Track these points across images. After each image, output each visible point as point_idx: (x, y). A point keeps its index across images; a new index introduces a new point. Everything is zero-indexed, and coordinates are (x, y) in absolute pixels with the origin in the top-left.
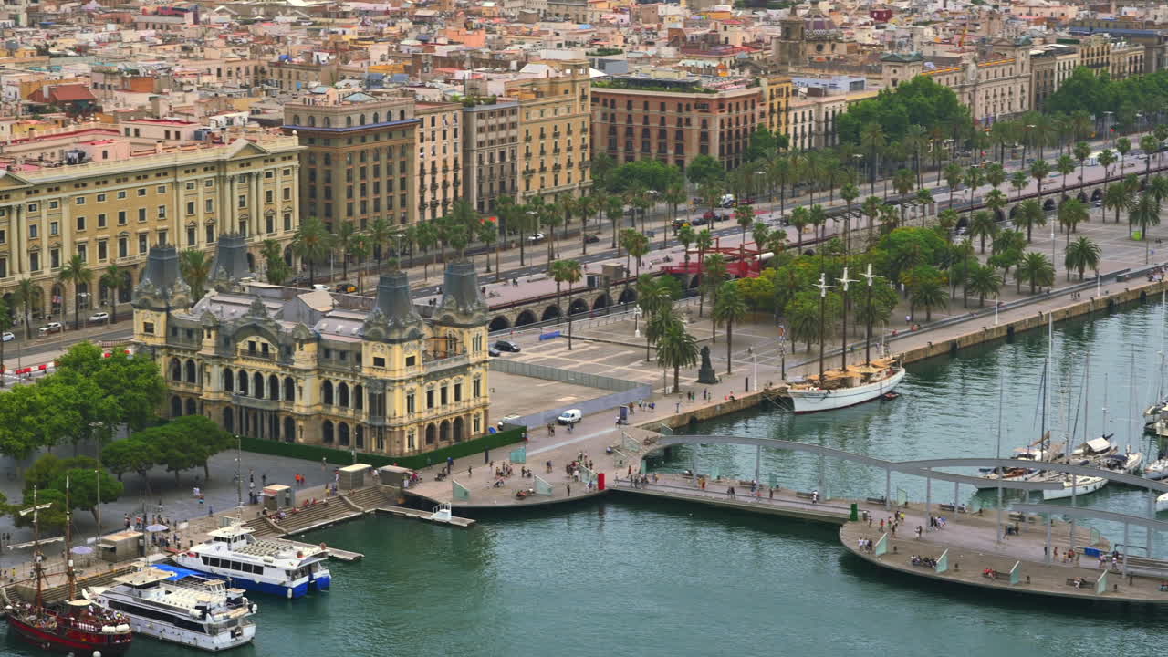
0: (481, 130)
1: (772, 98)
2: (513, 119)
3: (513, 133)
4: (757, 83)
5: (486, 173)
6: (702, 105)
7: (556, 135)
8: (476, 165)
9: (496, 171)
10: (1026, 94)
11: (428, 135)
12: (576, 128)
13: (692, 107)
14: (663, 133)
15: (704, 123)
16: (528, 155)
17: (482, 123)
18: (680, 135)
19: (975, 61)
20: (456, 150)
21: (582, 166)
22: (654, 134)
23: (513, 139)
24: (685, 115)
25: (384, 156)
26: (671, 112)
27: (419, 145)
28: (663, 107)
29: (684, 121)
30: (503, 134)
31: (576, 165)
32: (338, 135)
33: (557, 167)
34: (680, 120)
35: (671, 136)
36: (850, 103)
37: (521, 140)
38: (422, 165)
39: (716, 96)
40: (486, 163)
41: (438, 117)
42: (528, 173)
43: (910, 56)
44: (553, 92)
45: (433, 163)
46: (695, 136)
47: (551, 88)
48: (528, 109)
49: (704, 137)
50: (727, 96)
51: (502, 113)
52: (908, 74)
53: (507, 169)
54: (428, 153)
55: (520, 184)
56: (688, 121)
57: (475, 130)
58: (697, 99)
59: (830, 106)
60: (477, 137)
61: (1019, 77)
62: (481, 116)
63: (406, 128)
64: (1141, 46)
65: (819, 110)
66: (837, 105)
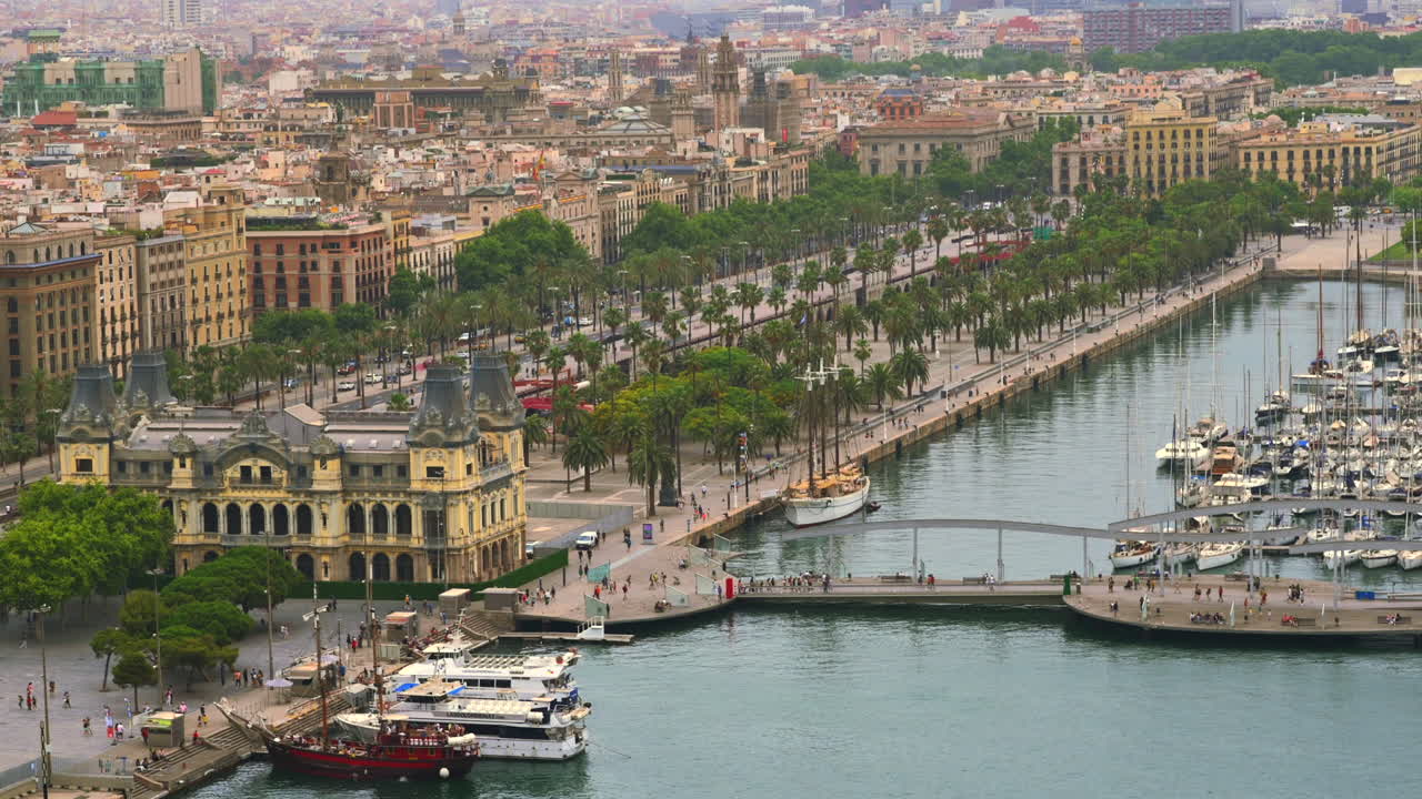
0: (153, 269)
1: (396, 236)
2: (180, 255)
3: (181, 273)
4: (378, 218)
5: (158, 322)
6: (332, 245)
7: (218, 276)
8: (150, 312)
9: (168, 321)
10: (596, 238)
11: (106, 275)
12: (235, 270)
13: (319, 247)
14: (281, 282)
15: (337, 266)
16: (195, 301)
17: (153, 260)
18: (304, 283)
19: (556, 197)
20: (131, 295)
21: (242, 315)
22: (270, 284)
23: (181, 281)
24: (310, 257)
25: (69, 300)
26: (291, 255)
27: (100, 287)
28: (280, 251)
29: (309, 266)
30: (172, 275)
31: (236, 315)
32: (26, 273)
33: (220, 317)
34: (303, 265)
35: (292, 283)
36: (457, 244)
37: (188, 283)
38: (103, 311)
39: (348, 233)
40: (159, 310)
41: (115, 251)
42: (196, 323)
43: (503, 189)
44: (209, 224)
45: (113, 309)
46: (325, 283)
47: (205, 218)
48: (193, 244)
49: (337, 283)
50: (361, 232)
51: (170, 250)
52: (501, 212)
53: (177, 318)
54: (107, 297)
55: (189, 336)
56: (315, 266)
57: (147, 270)
58: (325, 237)
59: (441, 246)
60: (151, 278)
61: (591, 217)
62: (152, 252)
63: (86, 266)
64: (684, 184)
65: (433, 251)
66: (447, 245)
